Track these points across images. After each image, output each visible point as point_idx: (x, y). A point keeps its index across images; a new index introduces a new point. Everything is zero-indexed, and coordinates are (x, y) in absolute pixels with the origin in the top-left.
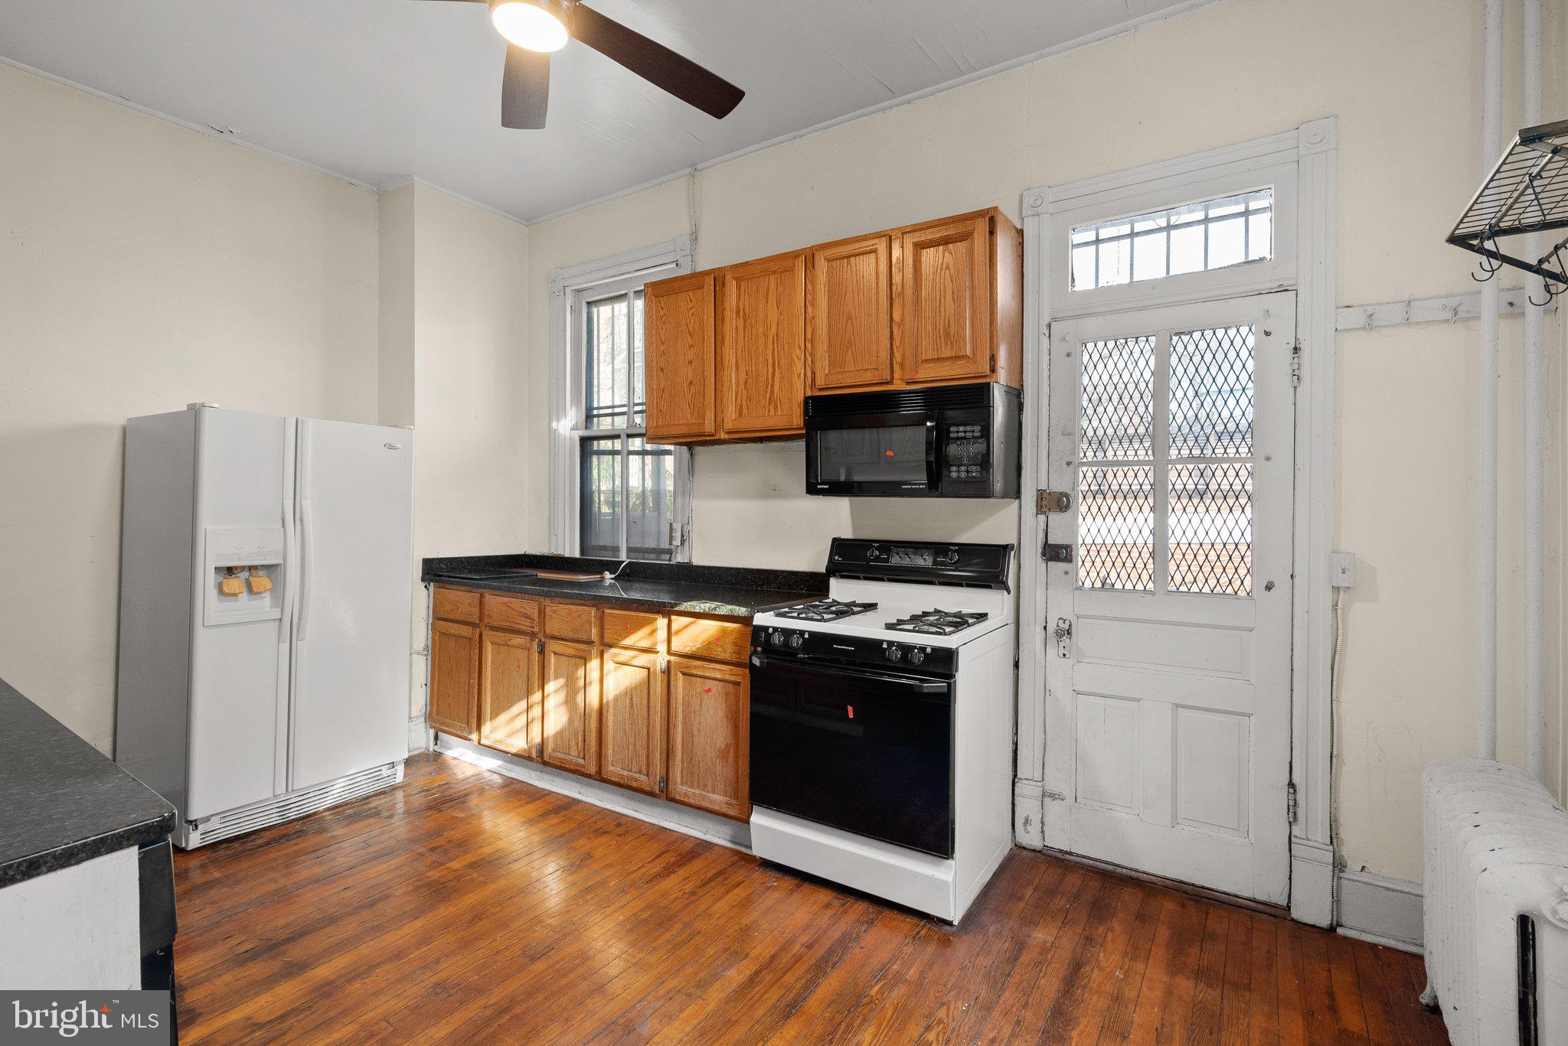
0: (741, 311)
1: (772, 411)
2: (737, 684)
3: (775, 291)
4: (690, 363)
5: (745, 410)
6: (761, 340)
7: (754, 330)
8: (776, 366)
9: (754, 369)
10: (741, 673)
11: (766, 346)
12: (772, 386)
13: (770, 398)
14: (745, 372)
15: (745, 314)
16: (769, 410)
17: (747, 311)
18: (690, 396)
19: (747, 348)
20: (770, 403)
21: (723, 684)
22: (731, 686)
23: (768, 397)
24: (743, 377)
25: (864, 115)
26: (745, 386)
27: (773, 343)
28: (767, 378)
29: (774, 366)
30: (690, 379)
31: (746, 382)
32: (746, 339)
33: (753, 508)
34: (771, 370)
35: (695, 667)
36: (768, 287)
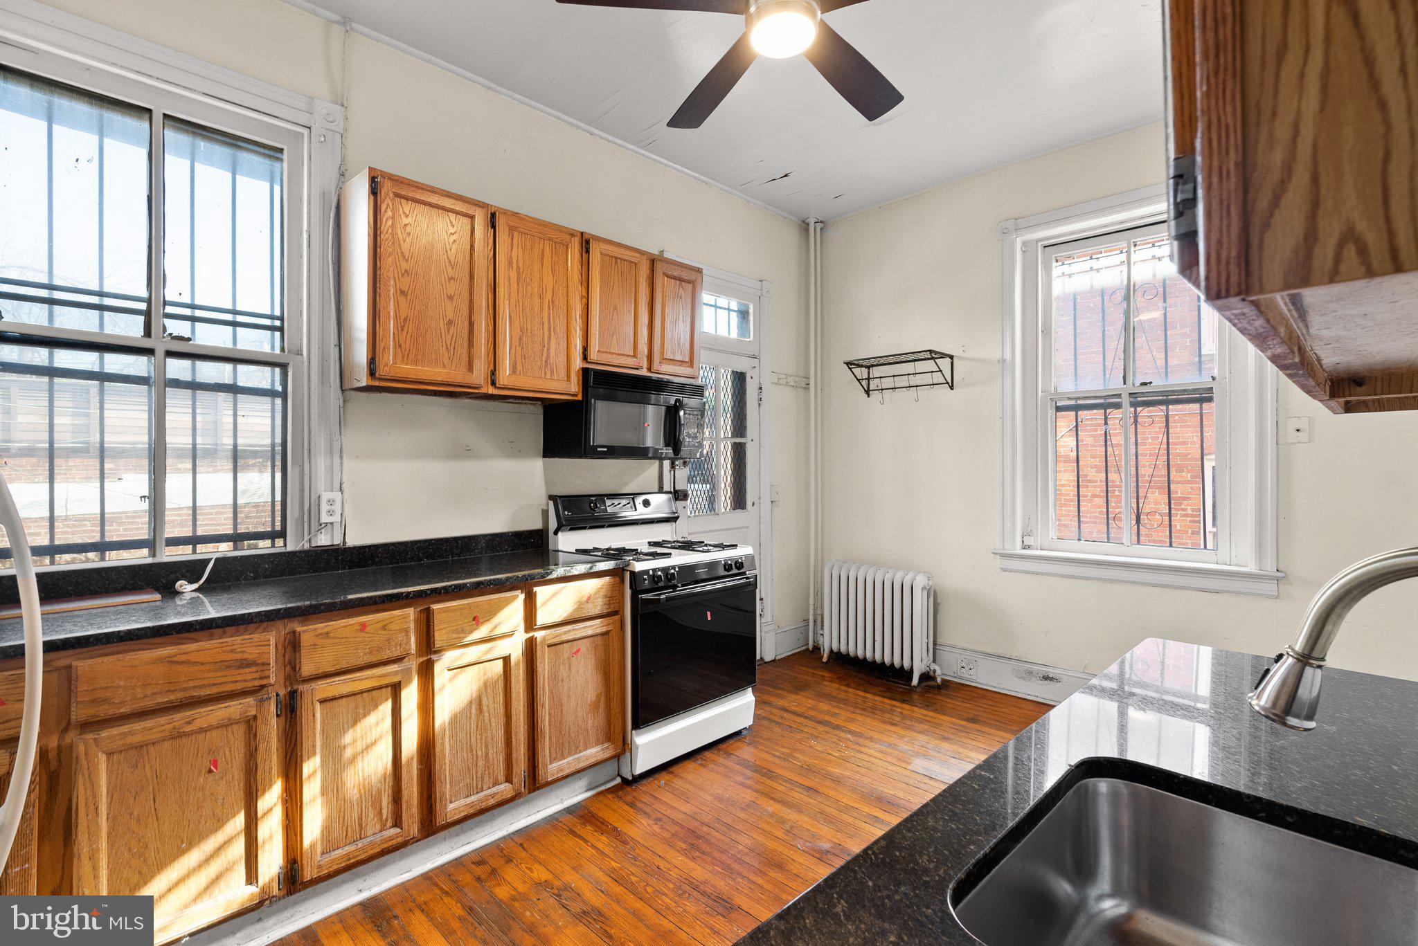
0: (514, 262)
1: (548, 373)
2: (607, 633)
3: (550, 259)
4: (450, 298)
5: (519, 367)
6: (537, 301)
7: (529, 288)
8: (552, 329)
9: (529, 327)
10: (612, 621)
11: (542, 309)
12: (548, 349)
13: (546, 362)
14: (519, 329)
15: (518, 268)
16: (546, 373)
17: (521, 265)
18: (449, 338)
19: (521, 303)
20: (546, 366)
21: (591, 639)
22: (599, 638)
23: (544, 360)
24: (517, 333)
25: (558, 118)
26: (520, 343)
27: (549, 308)
28: (543, 341)
29: (550, 330)
30: (450, 316)
31: (520, 339)
32: (520, 295)
33: (437, 469)
34: (546, 333)
35: (565, 633)
36: (543, 251)
